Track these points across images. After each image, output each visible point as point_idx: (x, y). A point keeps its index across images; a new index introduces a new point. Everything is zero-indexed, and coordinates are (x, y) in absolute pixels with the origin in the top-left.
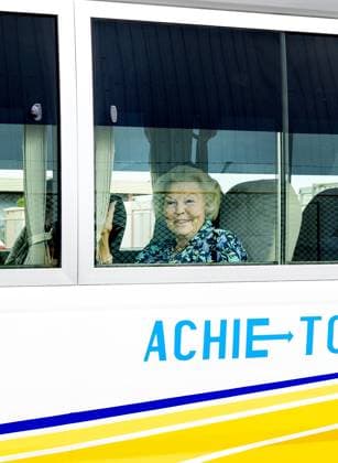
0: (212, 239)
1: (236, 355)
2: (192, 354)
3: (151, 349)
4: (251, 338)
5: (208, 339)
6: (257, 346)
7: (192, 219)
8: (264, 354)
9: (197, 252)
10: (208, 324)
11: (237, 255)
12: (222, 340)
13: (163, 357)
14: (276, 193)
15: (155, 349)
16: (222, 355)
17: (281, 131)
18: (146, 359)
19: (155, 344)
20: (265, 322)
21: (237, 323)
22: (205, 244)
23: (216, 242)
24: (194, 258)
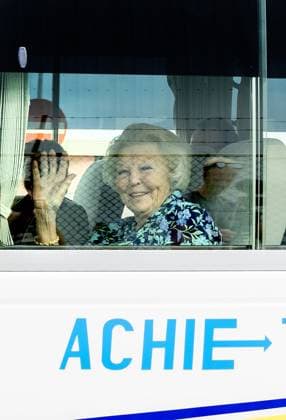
0: (172, 214)
1: (188, 365)
2: (126, 362)
3: (69, 354)
4: (209, 344)
5: (149, 345)
6: (219, 354)
7: (150, 190)
8: (228, 365)
9: (153, 231)
10: (149, 325)
11: (205, 234)
12: (169, 345)
13: (86, 365)
14: (251, 156)
15: (75, 354)
16: (169, 364)
17: (257, 76)
18: (63, 366)
19: (76, 348)
20: (231, 323)
21: (190, 324)
22: (164, 220)
23: (177, 218)
24: (150, 238)
